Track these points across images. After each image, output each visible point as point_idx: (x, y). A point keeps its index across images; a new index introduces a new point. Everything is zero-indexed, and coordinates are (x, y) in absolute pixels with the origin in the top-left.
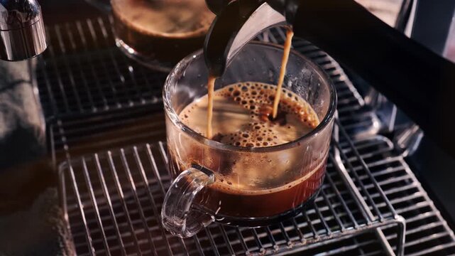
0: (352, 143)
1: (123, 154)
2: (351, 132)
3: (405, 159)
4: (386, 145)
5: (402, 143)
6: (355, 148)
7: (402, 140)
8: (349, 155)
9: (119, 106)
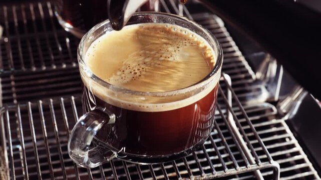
0: (243, 108)
1: (52, 104)
2: (243, 100)
3: (286, 121)
4: (272, 110)
5: (284, 109)
6: (245, 112)
7: (284, 106)
8: (240, 117)
9: (54, 67)
